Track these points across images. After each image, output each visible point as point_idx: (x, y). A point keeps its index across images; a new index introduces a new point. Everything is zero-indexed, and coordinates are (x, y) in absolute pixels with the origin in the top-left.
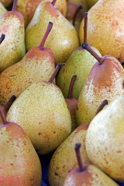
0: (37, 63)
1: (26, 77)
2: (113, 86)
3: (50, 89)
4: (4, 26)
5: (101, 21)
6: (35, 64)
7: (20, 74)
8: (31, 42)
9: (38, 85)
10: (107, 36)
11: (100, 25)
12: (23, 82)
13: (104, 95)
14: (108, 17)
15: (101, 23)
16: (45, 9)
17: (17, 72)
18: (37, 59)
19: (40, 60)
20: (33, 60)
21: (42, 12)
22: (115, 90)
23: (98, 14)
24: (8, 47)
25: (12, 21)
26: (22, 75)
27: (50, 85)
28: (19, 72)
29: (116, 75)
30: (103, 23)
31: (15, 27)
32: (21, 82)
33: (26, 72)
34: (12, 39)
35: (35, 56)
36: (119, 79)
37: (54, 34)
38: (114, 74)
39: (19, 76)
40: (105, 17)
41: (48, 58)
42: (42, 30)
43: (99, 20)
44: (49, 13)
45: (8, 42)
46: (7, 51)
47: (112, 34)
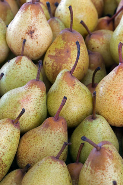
0: (51, 133)
1: (41, 146)
2: (106, 170)
3: (55, 167)
4: (27, 95)
5: (109, 94)
6: (50, 134)
7: (36, 143)
8: (50, 106)
9: (47, 162)
10: (113, 108)
11: (109, 98)
12: (38, 150)
13: (98, 177)
14: (115, 92)
15: (109, 96)
16: (64, 79)
17: (34, 140)
18: (51, 130)
19: (53, 130)
20: (48, 130)
21: (61, 82)
22: (108, 173)
23: (107, 87)
24: (30, 114)
25: (34, 91)
26: (38, 143)
27: (56, 163)
28: (36, 140)
29: (109, 162)
30: (111, 96)
31: (36, 96)
32: (36, 150)
33: (41, 141)
34: (33, 106)
35: (50, 127)
36: (112, 165)
37: (69, 102)
38: (108, 162)
39: (36, 144)
40: (113, 91)
41: (61, 129)
42: (60, 98)
43: (108, 94)
44: (67, 83)
45: (30, 109)
46: (29, 118)
47: (117, 107)
